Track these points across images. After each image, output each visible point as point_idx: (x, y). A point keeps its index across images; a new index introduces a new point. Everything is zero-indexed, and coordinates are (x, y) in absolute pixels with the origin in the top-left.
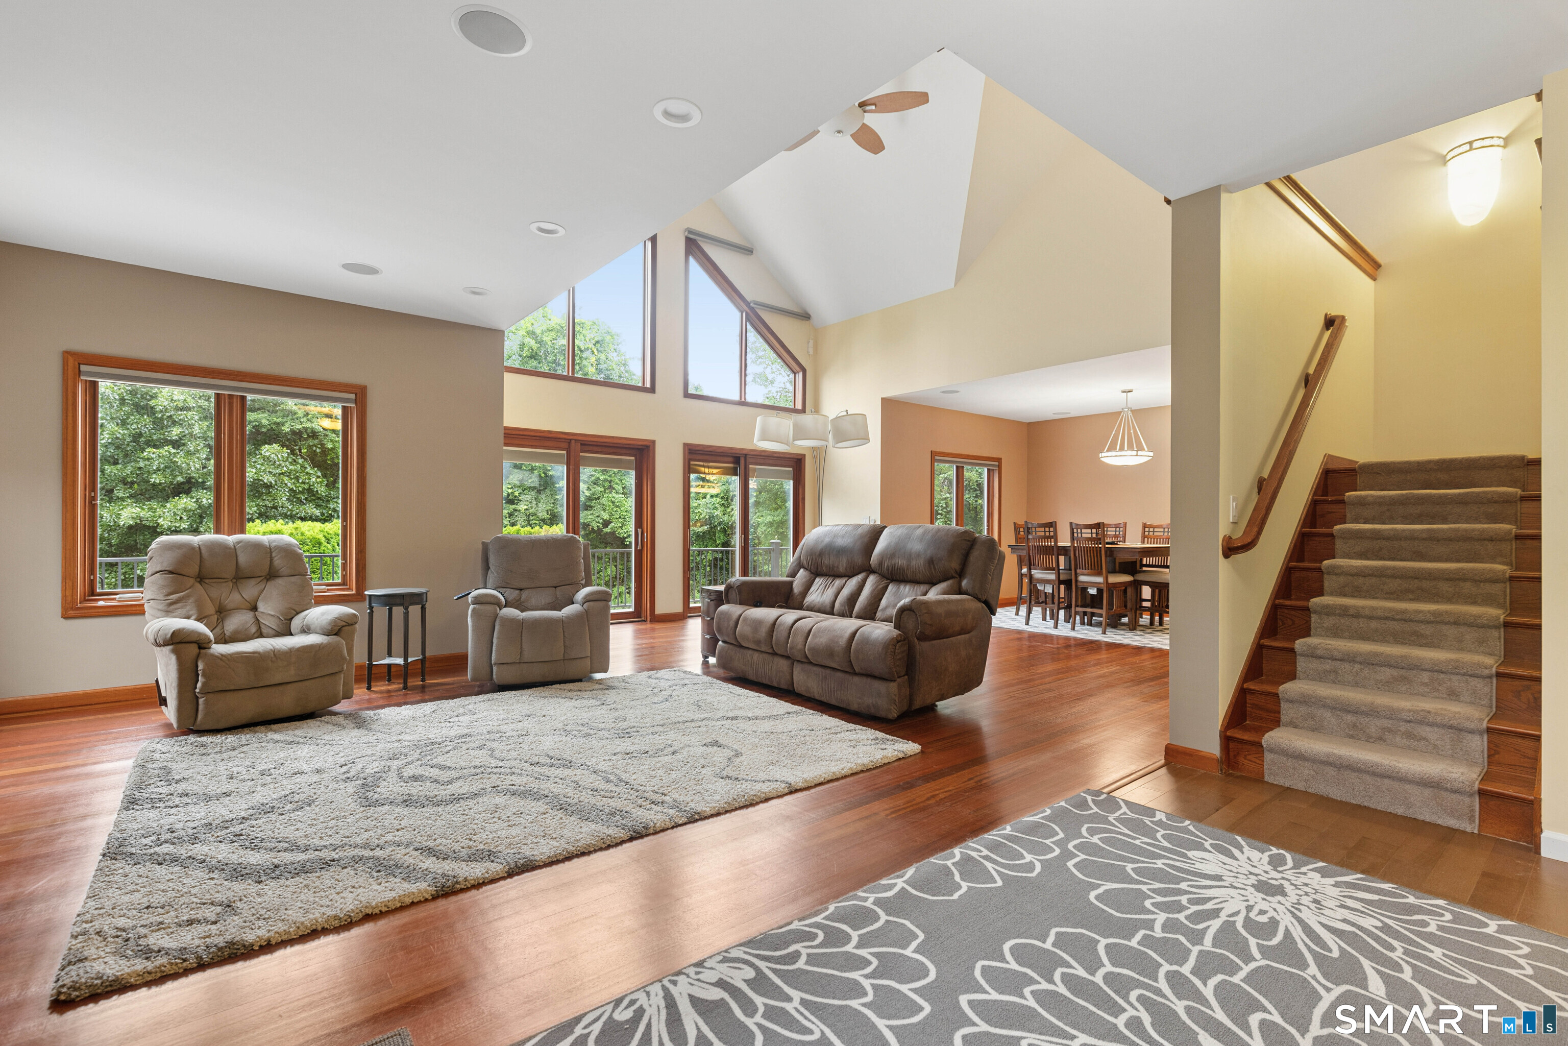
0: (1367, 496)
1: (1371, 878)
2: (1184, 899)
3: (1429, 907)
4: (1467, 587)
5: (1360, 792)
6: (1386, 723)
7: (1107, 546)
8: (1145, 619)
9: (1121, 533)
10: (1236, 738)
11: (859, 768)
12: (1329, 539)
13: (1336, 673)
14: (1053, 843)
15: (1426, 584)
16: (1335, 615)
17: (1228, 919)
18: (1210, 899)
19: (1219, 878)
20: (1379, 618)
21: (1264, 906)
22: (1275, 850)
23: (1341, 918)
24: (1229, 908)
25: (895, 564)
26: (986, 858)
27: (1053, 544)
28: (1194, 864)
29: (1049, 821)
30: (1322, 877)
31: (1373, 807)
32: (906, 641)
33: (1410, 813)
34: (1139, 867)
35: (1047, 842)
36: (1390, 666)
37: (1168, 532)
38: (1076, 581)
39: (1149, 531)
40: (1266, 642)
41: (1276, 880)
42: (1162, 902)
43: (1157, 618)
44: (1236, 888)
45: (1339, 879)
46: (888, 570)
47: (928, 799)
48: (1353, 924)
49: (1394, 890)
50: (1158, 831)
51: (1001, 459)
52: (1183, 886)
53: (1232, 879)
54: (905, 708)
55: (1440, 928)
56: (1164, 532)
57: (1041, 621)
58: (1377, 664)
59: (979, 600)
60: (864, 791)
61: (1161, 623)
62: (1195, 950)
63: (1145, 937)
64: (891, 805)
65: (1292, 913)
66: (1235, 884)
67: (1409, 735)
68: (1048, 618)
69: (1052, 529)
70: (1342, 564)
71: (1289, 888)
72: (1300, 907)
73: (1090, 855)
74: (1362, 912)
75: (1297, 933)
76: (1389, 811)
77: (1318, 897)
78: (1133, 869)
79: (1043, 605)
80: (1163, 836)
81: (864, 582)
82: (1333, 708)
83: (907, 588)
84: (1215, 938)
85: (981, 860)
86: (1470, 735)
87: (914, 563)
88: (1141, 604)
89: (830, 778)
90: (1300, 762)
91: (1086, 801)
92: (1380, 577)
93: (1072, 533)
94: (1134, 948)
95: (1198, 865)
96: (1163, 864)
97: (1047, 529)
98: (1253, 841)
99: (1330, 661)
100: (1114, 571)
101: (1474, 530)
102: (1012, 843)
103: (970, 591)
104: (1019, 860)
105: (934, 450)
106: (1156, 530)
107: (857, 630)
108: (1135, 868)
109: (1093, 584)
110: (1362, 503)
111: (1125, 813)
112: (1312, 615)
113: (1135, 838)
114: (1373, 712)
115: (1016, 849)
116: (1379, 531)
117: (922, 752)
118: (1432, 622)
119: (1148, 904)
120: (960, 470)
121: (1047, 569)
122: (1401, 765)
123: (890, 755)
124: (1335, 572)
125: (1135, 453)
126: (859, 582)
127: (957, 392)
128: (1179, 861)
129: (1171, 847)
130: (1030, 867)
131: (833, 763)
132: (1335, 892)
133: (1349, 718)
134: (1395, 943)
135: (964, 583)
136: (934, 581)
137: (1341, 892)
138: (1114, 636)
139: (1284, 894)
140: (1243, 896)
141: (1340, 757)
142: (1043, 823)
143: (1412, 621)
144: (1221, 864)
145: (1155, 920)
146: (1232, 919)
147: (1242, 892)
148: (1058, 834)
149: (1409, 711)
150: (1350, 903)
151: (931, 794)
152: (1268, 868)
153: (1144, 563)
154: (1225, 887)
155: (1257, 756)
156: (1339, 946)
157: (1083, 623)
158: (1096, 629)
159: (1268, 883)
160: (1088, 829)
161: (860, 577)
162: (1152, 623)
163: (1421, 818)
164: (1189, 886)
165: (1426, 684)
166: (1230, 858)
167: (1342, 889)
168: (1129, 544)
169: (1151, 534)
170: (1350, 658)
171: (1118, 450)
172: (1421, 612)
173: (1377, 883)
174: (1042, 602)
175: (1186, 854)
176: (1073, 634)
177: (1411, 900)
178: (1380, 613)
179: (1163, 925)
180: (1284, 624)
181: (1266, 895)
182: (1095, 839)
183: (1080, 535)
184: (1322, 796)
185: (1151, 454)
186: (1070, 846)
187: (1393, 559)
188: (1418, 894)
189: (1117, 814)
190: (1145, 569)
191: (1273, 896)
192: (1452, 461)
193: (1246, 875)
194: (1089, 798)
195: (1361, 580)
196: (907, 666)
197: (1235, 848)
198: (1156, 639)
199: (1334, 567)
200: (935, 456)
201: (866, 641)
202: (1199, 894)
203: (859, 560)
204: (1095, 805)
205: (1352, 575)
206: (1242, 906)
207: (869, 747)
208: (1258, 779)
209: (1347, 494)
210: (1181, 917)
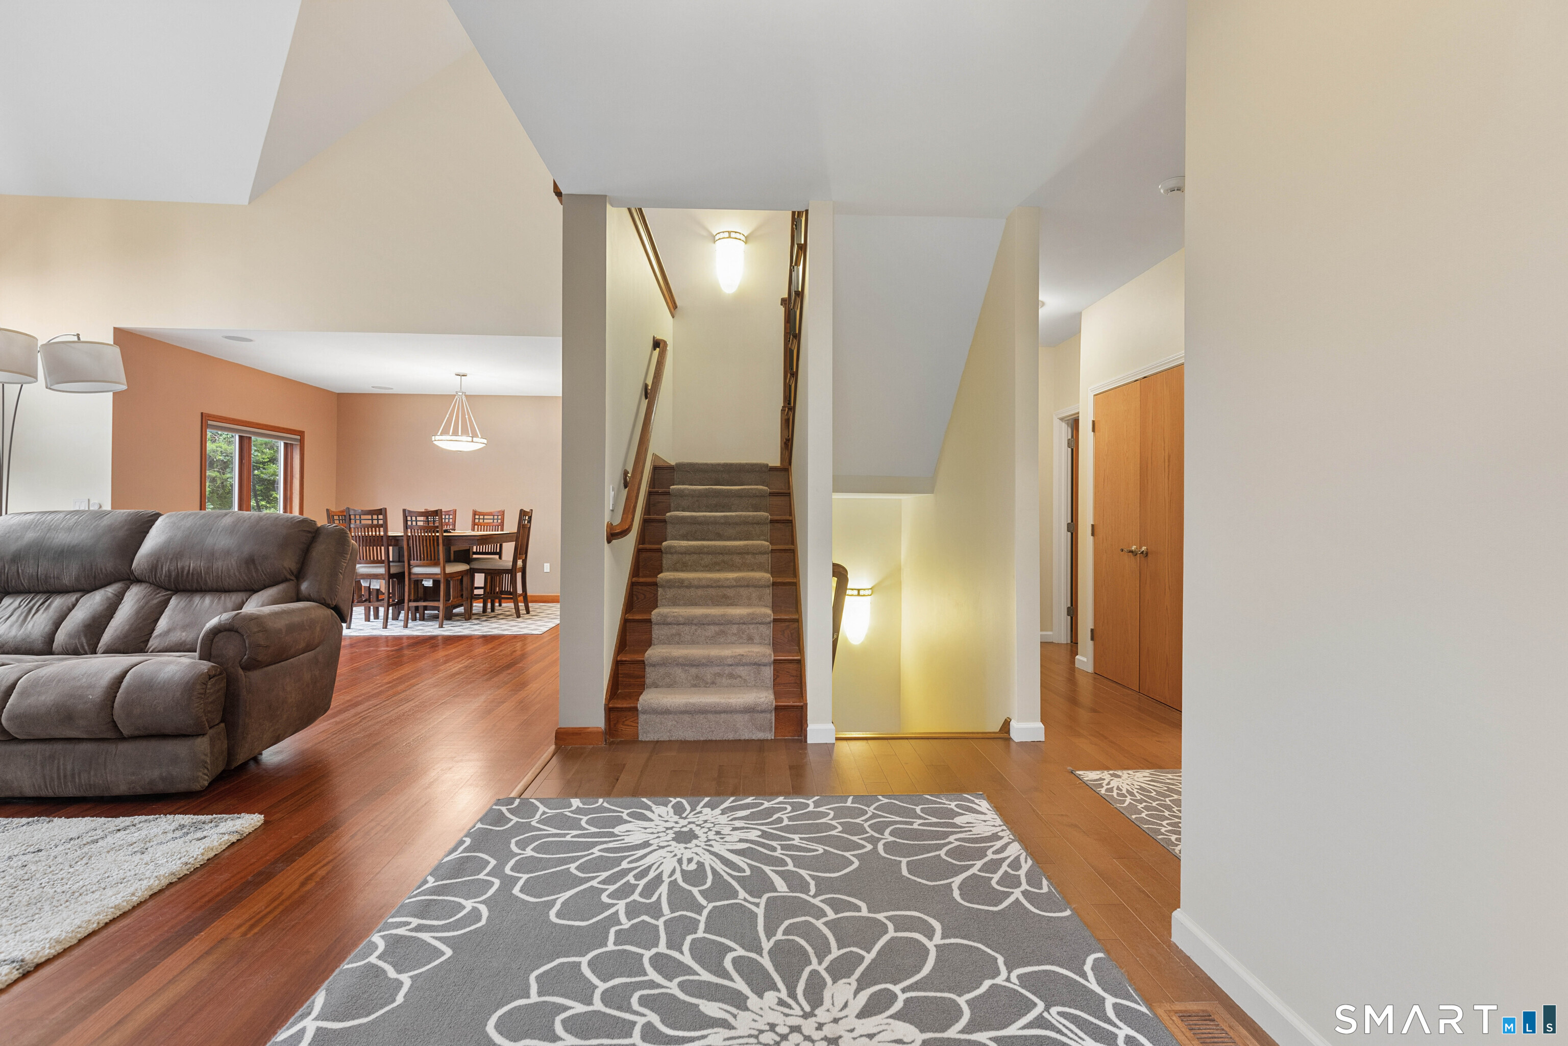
0: (685, 489)
1: (739, 798)
2: (630, 878)
3: (778, 806)
4: (749, 559)
5: (706, 729)
6: (717, 670)
7: (445, 534)
8: (478, 606)
9: (451, 520)
10: (617, 708)
11: (165, 882)
12: (662, 524)
13: (680, 635)
14: (487, 875)
15: (726, 558)
16: (674, 587)
17: (670, 879)
18: (650, 867)
19: (646, 844)
20: (703, 587)
21: (688, 854)
22: (674, 801)
23: (738, 840)
24: (667, 869)
25: (183, 568)
26: (419, 928)
27: (382, 533)
28: (623, 840)
29: (474, 852)
30: (712, 810)
31: (714, 739)
32: (224, 675)
33: (737, 737)
34: (581, 864)
35: (481, 876)
36: (714, 624)
37: (498, 519)
38: (410, 573)
39: (479, 519)
40: (630, 617)
41: (686, 826)
42: (615, 890)
43: (489, 605)
44: (663, 847)
45: (722, 807)
46: (170, 576)
47: (303, 884)
48: (746, 841)
49: (754, 801)
50: (581, 819)
51: (303, 432)
52: (625, 865)
53: (657, 841)
54: (220, 769)
55: (790, 819)
56: (494, 519)
57: (363, 622)
58: (706, 624)
59: (328, 606)
60: (188, 913)
61: (493, 610)
62: (660, 923)
63: (618, 933)
64: (246, 916)
65: (708, 851)
66: (662, 844)
67: (731, 676)
68: (372, 617)
69: (381, 517)
70: (675, 545)
71: (697, 831)
72: (711, 843)
73: (532, 872)
74: (747, 828)
75: (719, 867)
76: (724, 739)
77: (717, 828)
78: (577, 868)
79: (367, 603)
80: (587, 823)
81: (118, 599)
82: (683, 665)
83: (208, 600)
84: (669, 903)
85: (414, 934)
86: (764, 667)
87: (219, 565)
88: (473, 592)
89: (110, 917)
90: (666, 716)
91: (502, 813)
92: (699, 554)
93: (406, 521)
94: (613, 951)
95: (627, 839)
96: (600, 851)
97: (375, 517)
98: (656, 799)
99: (675, 626)
100: (448, 560)
101: (749, 516)
102: (443, 895)
103: (314, 595)
104: (459, 912)
105: (205, 411)
106: (486, 517)
107: (126, 672)
108: (578, 866)
109: (428, 576)
110: (681, 494)
111: (544, 813)
112: (659, 589)
113: (565, 835)
114: (709, 662)
115: (450, 901)
116: (695, 517)
117: (266, 822)
118: (734, 586)
119: (604, 898)
120: (246, 441)
121: (374, 562)
122: (731, 701)
123: (216, 844)
124: (671, 551)
125: (470, 439)
126: (108, 598)
127: (251, 341)
128: (610, 842)
129: (598, 830)
130: (475, 915)
131: (109, 892)
132: (724, 819)
133: (693, 671)
134: (774, 843)
135: (304, 586)
136: (256, 587)
137: (728, 817)
138: (452, 628)
139: (696, 837)
140: (671, 852)
141: (694, 705)
142: (468, 857)
143: (723, 587)
144: (643, 830)
145: (617, 911)
146: (673, 878)
147: (668, 849)
148: (489, 862)
149: (731, 657)
150: (738, 824)
151: (305, 876)
152: (676, 818)
153: (475, 550)
154: (655, 850)
155: (632, 720)
156: (748, 864)
157: (414, 619)
158: (430, 623)
159: (682, 832)
160: (517, 843)
161: (110, 590)
162: (485, 610)
163: (743, 738)
164: (629, 863)
165: (734, 634)
166: (646, 821)
167: (728, 815)
168: (458, 532)
169: (481, 521)
170: (689, 622)
171: (451, 434)
172: (727, 579)
173: (744, 800)
174: (365, 601)
175: (613, 832)
176: (407, 632)
177: (766, 805)
178: (704, 583)
179: (626, 913)
180: (638, 599)
181: (686, 843)
182: (529, 852)
183: (414, 523)
184: (681, 741)
185: (485, 441)
186: (508, 870)
187: (704, 540)
188: (768, 798)
189: (538, 816)
190: (475, 556)
191: (690, 842)
192: (731, 465)
193: (665, 832)
194: (504, 809)
195: (687, 557)
196: (224, 710)
197: (646, 810)
198: (494, 625)
199: (670, 547)
200: (206, 420)
201: (147, 686)
202: (639, 867)
203: (107, 564)
204: (512, 814)
205: (682, 554)
206: (674, 863)
207: (171, 845)
208: (634, 741)
209: (671, 487)
210: (636, 896)
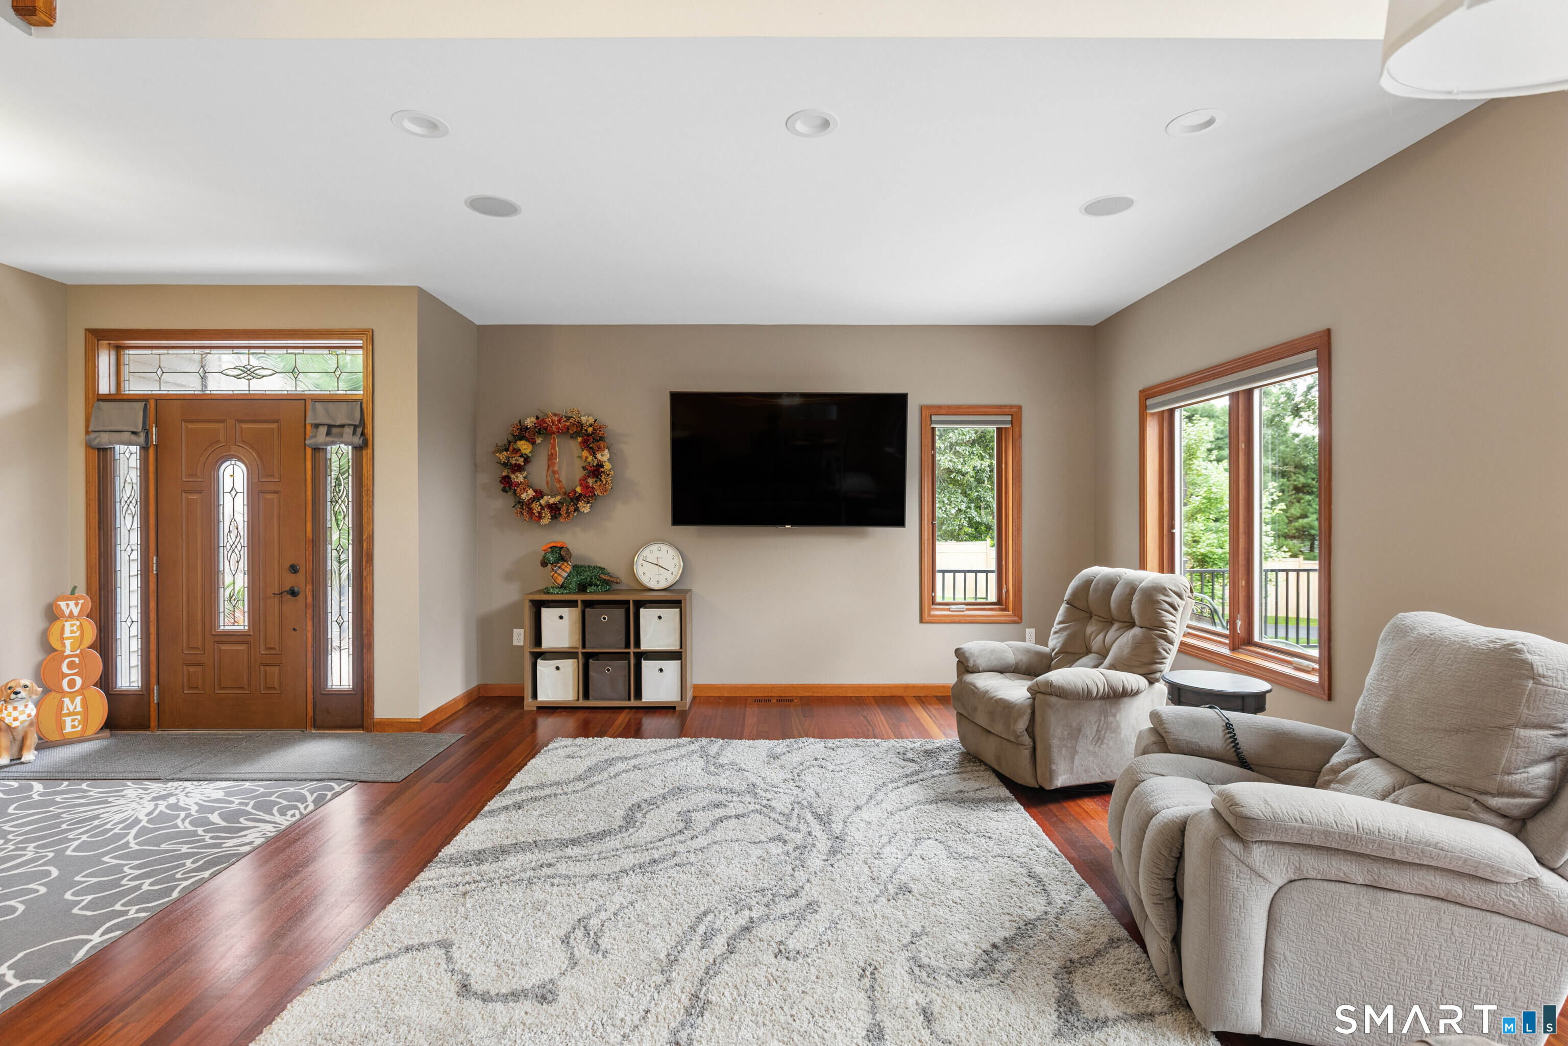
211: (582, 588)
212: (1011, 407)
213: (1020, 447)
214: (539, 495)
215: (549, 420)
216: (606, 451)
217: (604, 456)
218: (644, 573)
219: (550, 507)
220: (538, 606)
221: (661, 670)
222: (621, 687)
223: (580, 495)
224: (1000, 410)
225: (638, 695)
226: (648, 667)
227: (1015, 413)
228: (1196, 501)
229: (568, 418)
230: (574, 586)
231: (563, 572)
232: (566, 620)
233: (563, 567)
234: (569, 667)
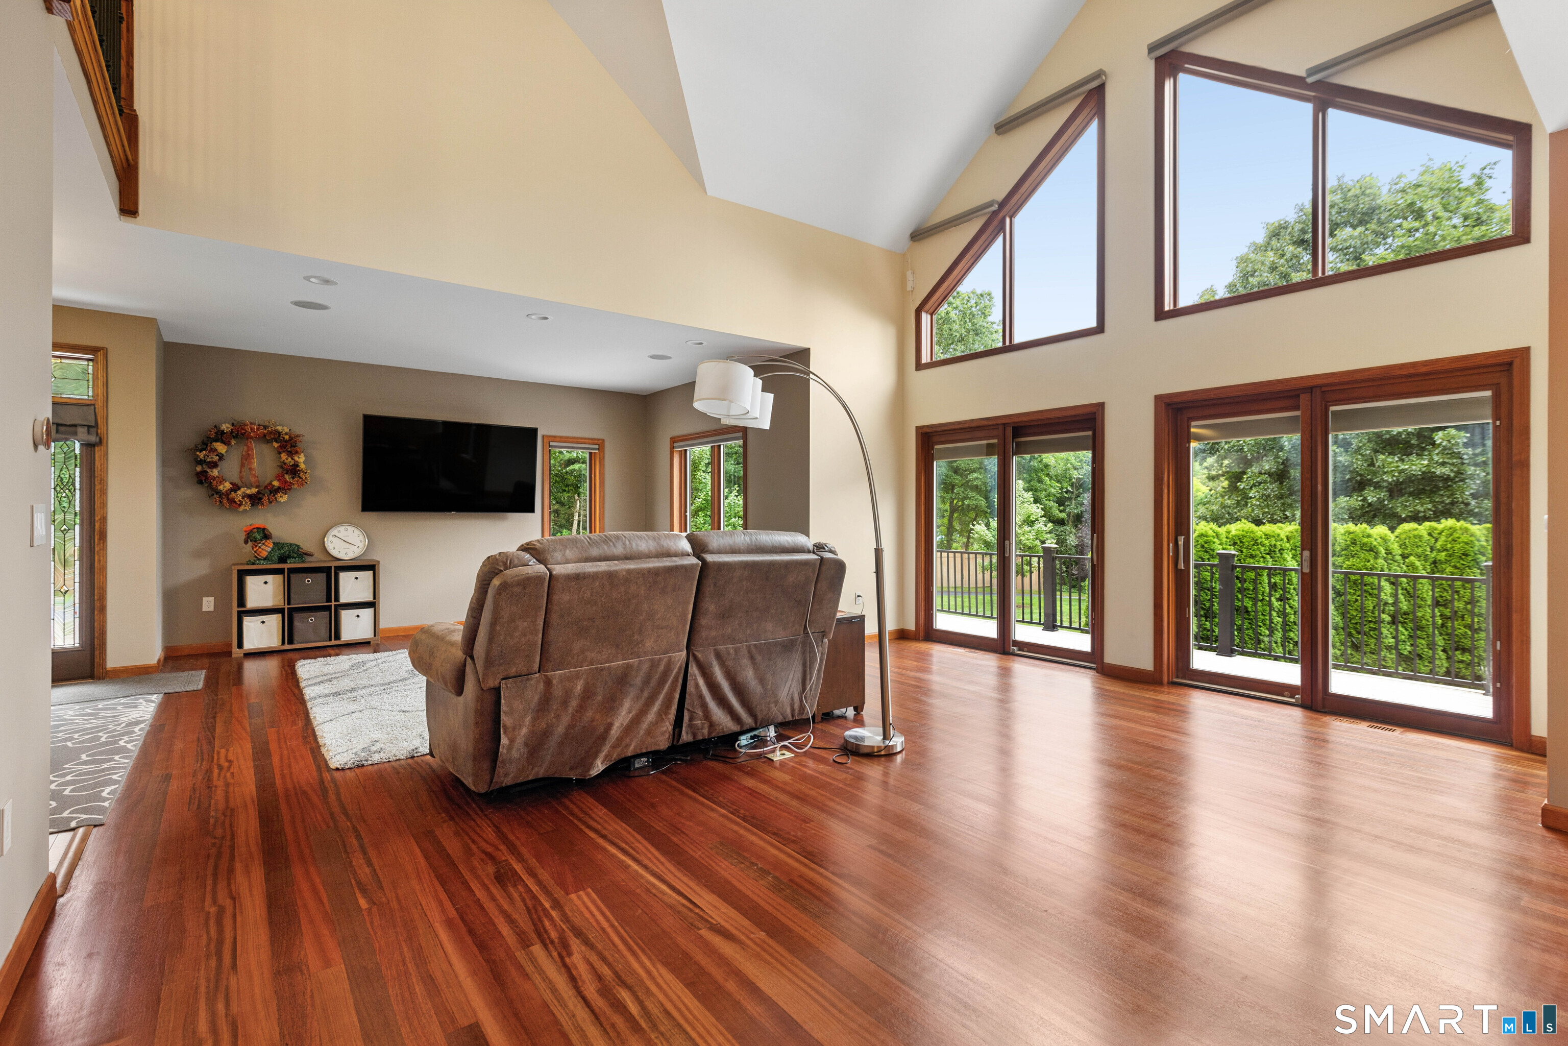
211: (283, 560)
212: (599, 440)
213: (604, 465)
214: (236, 488)
215: (248, 428)
216: (302, 454)
217: (301, 459)
218: (334, 548)
219: (250, 497)
220: (242, 575)
221: (358, 616)
222: (324, 632)
223: (279, 488)
224: (592, 441)
225: (338, 637)
226: (346, 615)
227: (601, 444)
228: (698, 502)
229: (265, 427)
230: (276, 558)
231: (266, 548)
232: (270, 587)
233: (266, 543)
234: (274, 621)
